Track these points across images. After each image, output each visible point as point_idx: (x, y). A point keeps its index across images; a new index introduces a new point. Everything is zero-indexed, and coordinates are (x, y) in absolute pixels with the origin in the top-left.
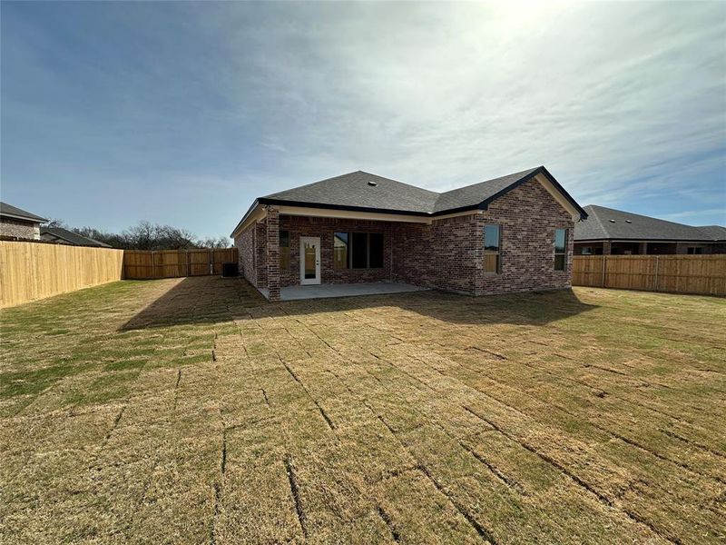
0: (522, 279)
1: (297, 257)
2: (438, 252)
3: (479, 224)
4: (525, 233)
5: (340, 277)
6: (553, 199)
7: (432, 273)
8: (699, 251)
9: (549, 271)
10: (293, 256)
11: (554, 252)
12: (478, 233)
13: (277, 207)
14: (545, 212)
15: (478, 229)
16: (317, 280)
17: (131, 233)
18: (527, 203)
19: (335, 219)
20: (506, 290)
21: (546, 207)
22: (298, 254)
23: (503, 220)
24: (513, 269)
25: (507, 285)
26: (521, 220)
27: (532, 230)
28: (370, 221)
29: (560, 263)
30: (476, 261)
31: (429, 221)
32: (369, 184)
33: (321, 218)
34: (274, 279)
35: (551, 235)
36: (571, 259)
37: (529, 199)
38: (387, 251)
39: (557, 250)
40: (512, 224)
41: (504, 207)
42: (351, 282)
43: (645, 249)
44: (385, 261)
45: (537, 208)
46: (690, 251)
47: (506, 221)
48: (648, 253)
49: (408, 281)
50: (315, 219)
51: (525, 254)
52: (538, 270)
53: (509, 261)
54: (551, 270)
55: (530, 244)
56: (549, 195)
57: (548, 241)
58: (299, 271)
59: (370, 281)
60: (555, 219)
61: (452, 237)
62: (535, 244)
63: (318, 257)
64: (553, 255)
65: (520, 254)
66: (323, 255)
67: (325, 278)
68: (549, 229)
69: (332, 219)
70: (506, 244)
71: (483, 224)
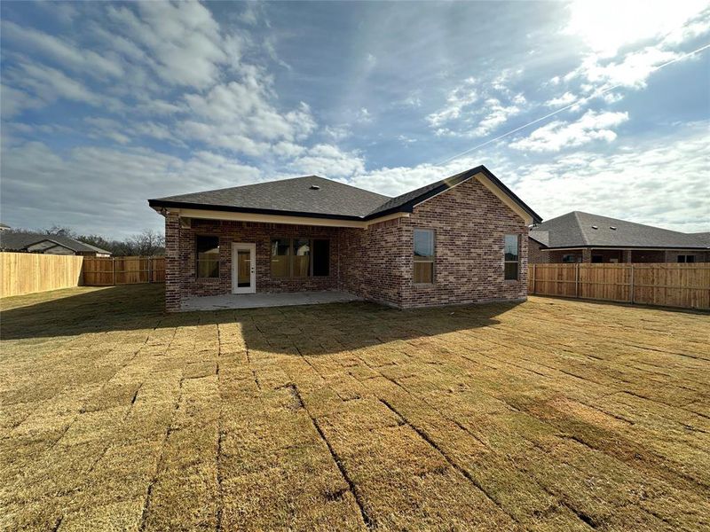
0: (464, 289)
1: (228, 264)
2: (372, 259)
3: (405, 228)
4: (466, 238)
5: (278, 286)
6: (500, 202)
7: (369, 282)
8: (690, 260)
9: (498, 281)
10: (223, 263)
11: (503, 259)
12: (404, 239)
13: (177, 210)
14: (490, 215)
15: (404, 233)
16: (252, 289)
17: (134, 240)
18: (467, 206)
19: (272, 224)
20: (443, 301)
21: (490, 210)
22: (230, 261)
23: (436, 224)
24: (451, 278)
25: (443, 297)
26: (459, 224)
27: (475, 236)
28: (313, 227)
29: (512, 271)
30: (402, 269)
31: (365, 225)
32: (313, 188)
33: (256, 224)
34: (171, 288)
35: (499, 240)
36: (526, 269)
37: (470, 202)
38: (332, 258)
39: (509, 256)
40: (449, 228)
41: (438, 210)
42: (291, 291)
43: (629, 257)
44: (330, 269)
45: (480, 211)
46: (681, 259)
47: (441, 225)
48: (633, 261)
49: (351, 289)
50: (249, 224)
51: (466, 262)
52: (484, 280)
53: (445, 269)
54: (501, 279)
55: (472, 250)
56: (496, 197)
57: (496, 248)
58: (230, 278)
59: (313, 289)
60: (503, 223)
61: (383, 243)
62: (478, 251)
63: (253, 264)
64: (502, 263)
65: (460, 262)
66: (259, 262)
67: (260, 286)
68: (496, 235)
69: (268, 224)
70: (440, 251)
71: (410, 228)
